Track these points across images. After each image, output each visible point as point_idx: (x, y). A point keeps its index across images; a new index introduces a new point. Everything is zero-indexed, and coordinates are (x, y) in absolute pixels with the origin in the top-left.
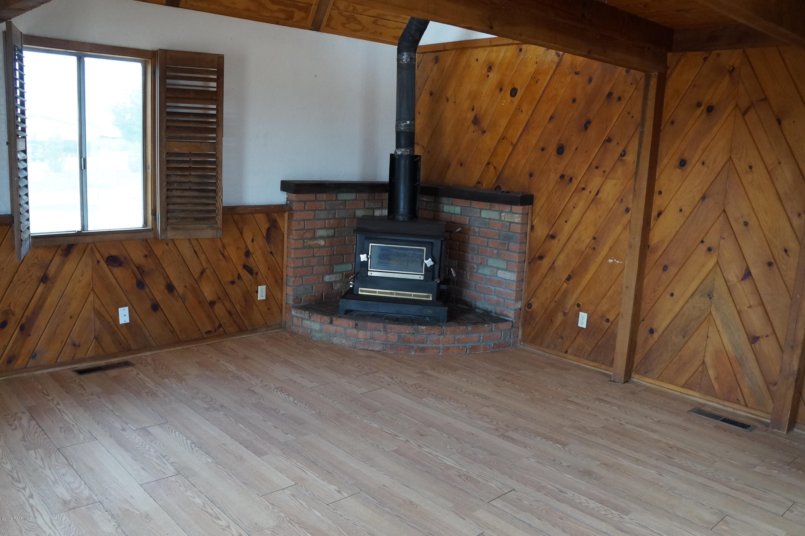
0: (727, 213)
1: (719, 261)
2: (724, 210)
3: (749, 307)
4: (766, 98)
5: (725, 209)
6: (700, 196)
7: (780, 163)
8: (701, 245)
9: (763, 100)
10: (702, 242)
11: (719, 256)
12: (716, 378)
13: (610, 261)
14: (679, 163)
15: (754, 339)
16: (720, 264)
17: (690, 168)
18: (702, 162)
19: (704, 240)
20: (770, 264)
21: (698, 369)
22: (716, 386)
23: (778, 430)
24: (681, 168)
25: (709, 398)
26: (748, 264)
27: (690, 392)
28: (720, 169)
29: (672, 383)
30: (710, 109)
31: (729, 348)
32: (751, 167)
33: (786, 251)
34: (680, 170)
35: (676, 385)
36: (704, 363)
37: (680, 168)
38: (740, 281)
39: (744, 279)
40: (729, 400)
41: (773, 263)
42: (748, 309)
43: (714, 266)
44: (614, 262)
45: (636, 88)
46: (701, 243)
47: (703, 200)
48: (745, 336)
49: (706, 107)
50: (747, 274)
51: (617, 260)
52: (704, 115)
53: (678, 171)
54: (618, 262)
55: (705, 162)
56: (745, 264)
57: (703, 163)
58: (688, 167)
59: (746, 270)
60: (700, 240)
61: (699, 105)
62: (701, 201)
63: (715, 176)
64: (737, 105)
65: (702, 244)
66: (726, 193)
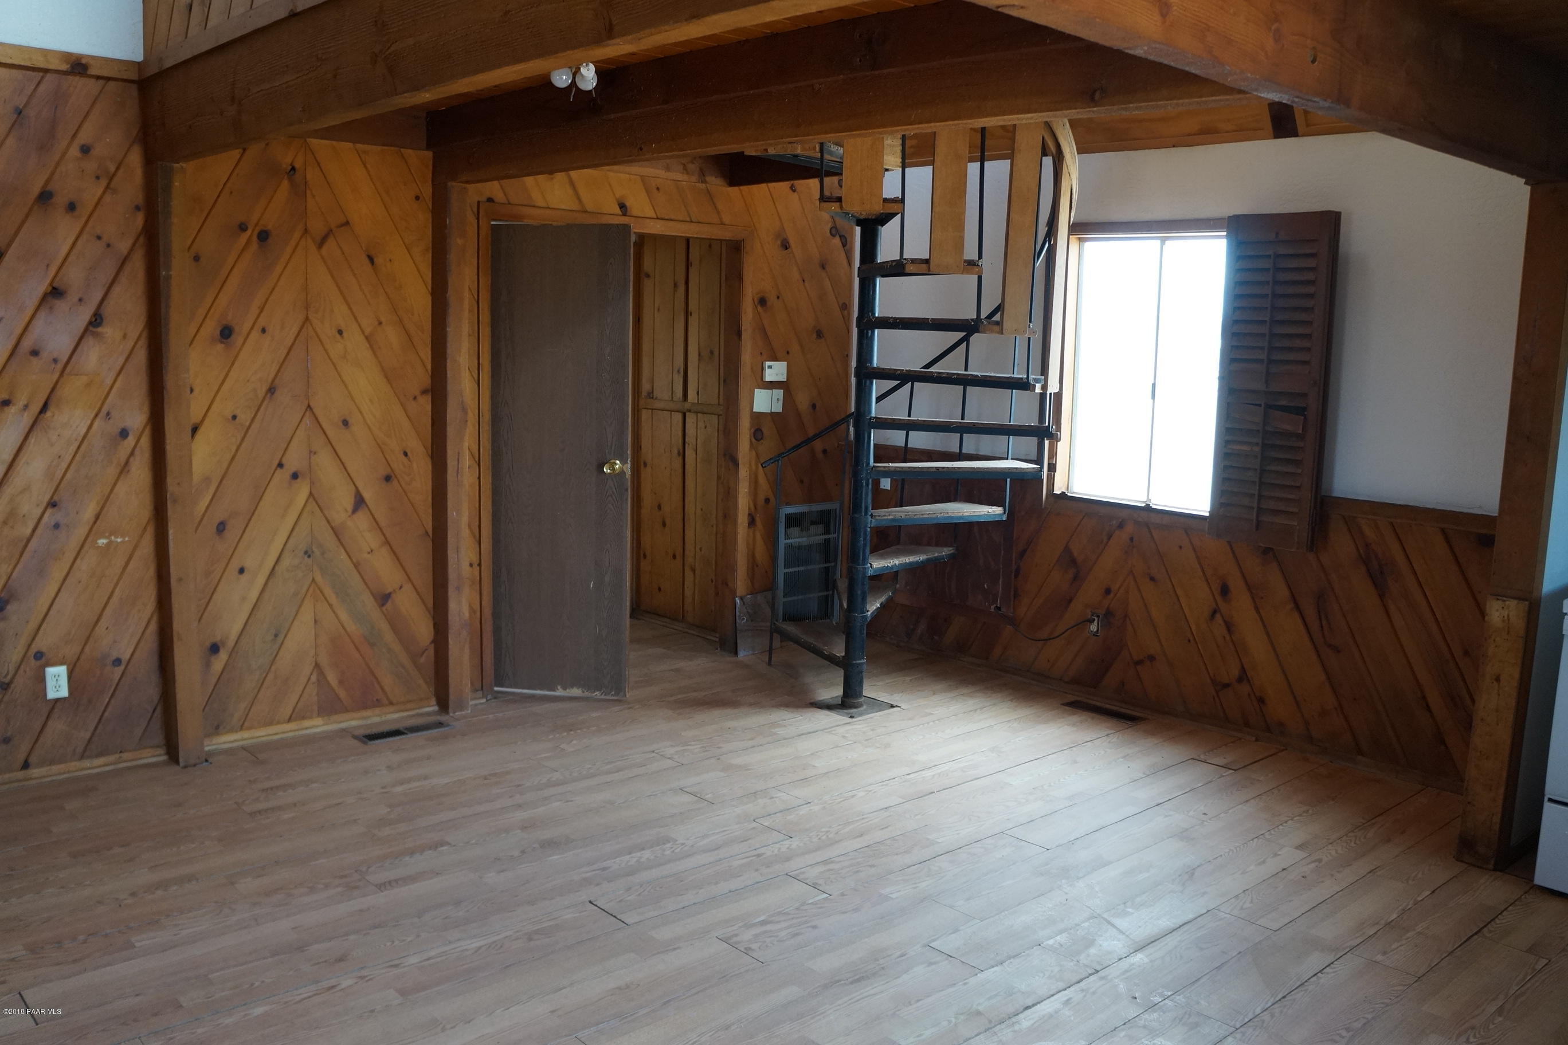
0: (314, 410)
1: (312, 491)
2: (309, 406)
3: (369, 553)
4: (347, 223)
5: (311, 404)
6: (265, 388)
7: (380, 323)
8: (279, 471)
9: (342, 225)
10: (280, 465)
11: (312, 483)
12: (341, 682)
13: (102, 542)
14: (219, 333)
15: (383, 599)
16: (316, 496)
17: (240, 340)
18: (261, 328)
19: (284, 461)
20: (388, 479)
21: (309, 679)
22: (342, 694)
23: (461, 711)
24: (224, 341)
25: (336, 717)
26: (358, 486)
27: (306, 723)
28: (293, 337)
29: (271, 723)
30: (264, 236)
31: (351, 627)
32: (340, 332)
33: (406, 454)
34: (223, 345)
35: (279, 723)
36: (317, 665)
37: (222, 342)
38: (349, 516)
39: (355, 510)
40: (365, 707)
41: (391, 476)
42: (369, 556)
43: (307, 501)
44: (110, 543)
45: (107, 187)
46: (279, 469)
47: (273, 394)
48: (372, 599)
49: (256, 232)
50: (359, 502)
51: (116, 537)
52: (255, 245)
53: (220, 347)
54: (119, 540)
55: (267, 329)
56: (353, 488)
57: (264, 331)
58: (238, 339)
59: (355, 497)
60: (276, 462)
61: (243, 228)
62: (269, 395)
63: (285, 351)
64: (306, 231)
65: (282, 470)
66: (308, 377)
